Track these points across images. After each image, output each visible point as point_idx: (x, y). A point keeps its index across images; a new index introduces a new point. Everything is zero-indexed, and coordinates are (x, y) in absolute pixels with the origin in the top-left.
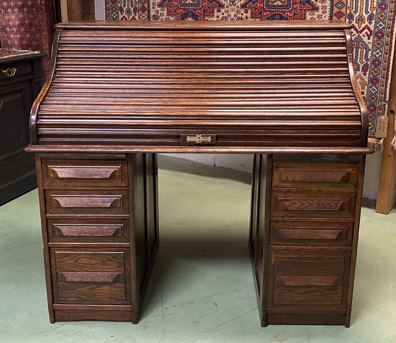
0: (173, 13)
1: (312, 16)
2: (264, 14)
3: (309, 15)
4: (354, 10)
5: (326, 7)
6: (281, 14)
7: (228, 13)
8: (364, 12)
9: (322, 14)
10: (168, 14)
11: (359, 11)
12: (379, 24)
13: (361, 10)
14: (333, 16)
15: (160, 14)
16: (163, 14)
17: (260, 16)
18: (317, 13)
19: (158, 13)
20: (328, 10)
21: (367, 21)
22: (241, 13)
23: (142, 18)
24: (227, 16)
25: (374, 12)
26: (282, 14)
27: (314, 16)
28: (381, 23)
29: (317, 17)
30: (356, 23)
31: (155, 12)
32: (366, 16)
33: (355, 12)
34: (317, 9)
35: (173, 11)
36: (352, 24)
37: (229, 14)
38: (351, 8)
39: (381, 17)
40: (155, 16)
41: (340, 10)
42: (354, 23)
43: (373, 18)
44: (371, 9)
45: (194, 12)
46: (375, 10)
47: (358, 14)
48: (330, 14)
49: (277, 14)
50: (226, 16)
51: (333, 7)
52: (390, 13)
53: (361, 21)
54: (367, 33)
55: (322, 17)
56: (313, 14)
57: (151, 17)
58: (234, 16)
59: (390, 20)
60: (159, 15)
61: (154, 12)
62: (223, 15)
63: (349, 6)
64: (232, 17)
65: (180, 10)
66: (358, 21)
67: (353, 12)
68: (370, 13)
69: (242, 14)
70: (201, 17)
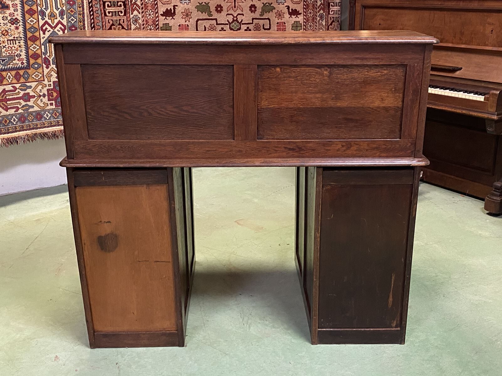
1: (3, 15)
4: (44, 7)
5: (17, 4)
8: (54, 9)
9: (14, 12)
11: (49, 8)
12: (71, 18)
13: (51, 6)
14: (25, 13)
18: (8, 12)
20: (19, 8)
21: (59, 16)
25: (64, 8)
27: (6, 15)
28: (72, 17)
29: (9, 16)
30: (49, 19)
32: (57, 12)
33: (46, 8)
34: (7, 7)
36: (45, 20)
38: (42, 5)
39: (71, 12)
41: (31, 7)
42: (47, 19)
43: (64, 14)
44: (60, 6)
46: (65, 6)
47: (49, 10)
48: (21, 12)
51: (24, 5)
52: (79, 8)
53: (53, 17)
54: (61, 28)
55: (14, 16)
56: (5, 13)
59: (80, 15)
63: (40, 3)
66: (50, 17)
67: (44, 8)
68: (60, 9)
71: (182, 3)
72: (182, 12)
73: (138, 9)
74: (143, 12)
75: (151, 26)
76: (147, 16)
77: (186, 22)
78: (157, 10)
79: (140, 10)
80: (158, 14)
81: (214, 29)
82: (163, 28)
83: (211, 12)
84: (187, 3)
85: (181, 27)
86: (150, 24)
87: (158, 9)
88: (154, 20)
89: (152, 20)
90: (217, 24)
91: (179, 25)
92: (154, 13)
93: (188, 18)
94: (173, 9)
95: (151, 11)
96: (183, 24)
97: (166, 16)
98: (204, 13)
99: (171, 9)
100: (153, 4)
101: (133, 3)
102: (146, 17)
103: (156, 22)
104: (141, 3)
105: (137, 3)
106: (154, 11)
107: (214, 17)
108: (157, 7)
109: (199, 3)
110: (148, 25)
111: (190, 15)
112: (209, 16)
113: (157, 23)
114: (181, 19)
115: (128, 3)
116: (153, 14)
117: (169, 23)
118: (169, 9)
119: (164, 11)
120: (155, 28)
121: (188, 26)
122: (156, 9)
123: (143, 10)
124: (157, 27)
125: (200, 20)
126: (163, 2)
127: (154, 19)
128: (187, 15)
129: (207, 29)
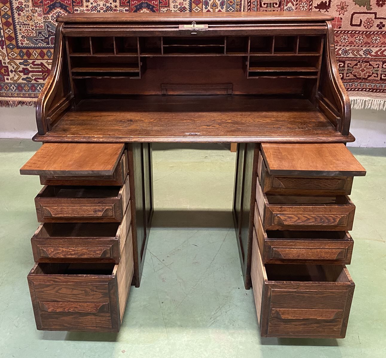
0: (39, 4)
1: (174, 4)
2: (132, 3)
3: (172, 3)
6: (148, 3)
7: (97, 3)
9: (183, 2)
10: (34, 6)
12: (230, 8)
14: (192, 3)
15: (25, 5)
16: (28, 5)
17: (129, 5)
18: (178, 1)
19: (23, 4)
21: (220, 6)
22: (110, 3)
23: (4, 10)
24: (96, 5)
26: (148, 2)
27: (176, 4)
28: (231, 7)
29: (179, 5)
30: (211, 8)
31: (19, 4)
32: (219, 3)
35: (39, 3)
36: (208, 9)
39: (230, 3)
40: (19, 7)
42: (209, 8)
43: (224, 4)
45: (62, 3)
48: (189, 2)
49: (144, 3)
53: (215, 7)
55: (183, 5)
56: (176, 2)
57: (14, 9)
58: (103, 5)
59: (238, 5)
60: (23, 6)
61: (18, 3)
62: (92, 5)
64: (102, 6)
65: (47, 1)
66: (212, 7)
69: (111, 4)
70: (70, 7)
72: (337, 5)
73: (293, 1)
74: (297, 4)
76: (301, 8)
77: (340, 15)
78: (311, 3)
79: (294, 3)
80: (312, 6)
81: (370, 23)
83: (371, 5)
87: (312, 2)
90: (376, 18)
92: (308, 5)
93: (343, 11)
94: (329, 2)
95: (305, 3)
96: (336, 16)
97: (320, 9)
98: (362, 6)
99: (326, 2)
102: (299, 9)
106: (308, 3)
107: (374, 11)
108: (312, 0)
111: (346, 8)
112: (368, 10)
114: (335, 12)
116: (306, 7)
118: (324, 2)
119: (319, 4)
121: (341, 19)
122: (311, 2)
123: (298, 2)
125: (357, 14)
128: (342, 8)
129: (363, 23)
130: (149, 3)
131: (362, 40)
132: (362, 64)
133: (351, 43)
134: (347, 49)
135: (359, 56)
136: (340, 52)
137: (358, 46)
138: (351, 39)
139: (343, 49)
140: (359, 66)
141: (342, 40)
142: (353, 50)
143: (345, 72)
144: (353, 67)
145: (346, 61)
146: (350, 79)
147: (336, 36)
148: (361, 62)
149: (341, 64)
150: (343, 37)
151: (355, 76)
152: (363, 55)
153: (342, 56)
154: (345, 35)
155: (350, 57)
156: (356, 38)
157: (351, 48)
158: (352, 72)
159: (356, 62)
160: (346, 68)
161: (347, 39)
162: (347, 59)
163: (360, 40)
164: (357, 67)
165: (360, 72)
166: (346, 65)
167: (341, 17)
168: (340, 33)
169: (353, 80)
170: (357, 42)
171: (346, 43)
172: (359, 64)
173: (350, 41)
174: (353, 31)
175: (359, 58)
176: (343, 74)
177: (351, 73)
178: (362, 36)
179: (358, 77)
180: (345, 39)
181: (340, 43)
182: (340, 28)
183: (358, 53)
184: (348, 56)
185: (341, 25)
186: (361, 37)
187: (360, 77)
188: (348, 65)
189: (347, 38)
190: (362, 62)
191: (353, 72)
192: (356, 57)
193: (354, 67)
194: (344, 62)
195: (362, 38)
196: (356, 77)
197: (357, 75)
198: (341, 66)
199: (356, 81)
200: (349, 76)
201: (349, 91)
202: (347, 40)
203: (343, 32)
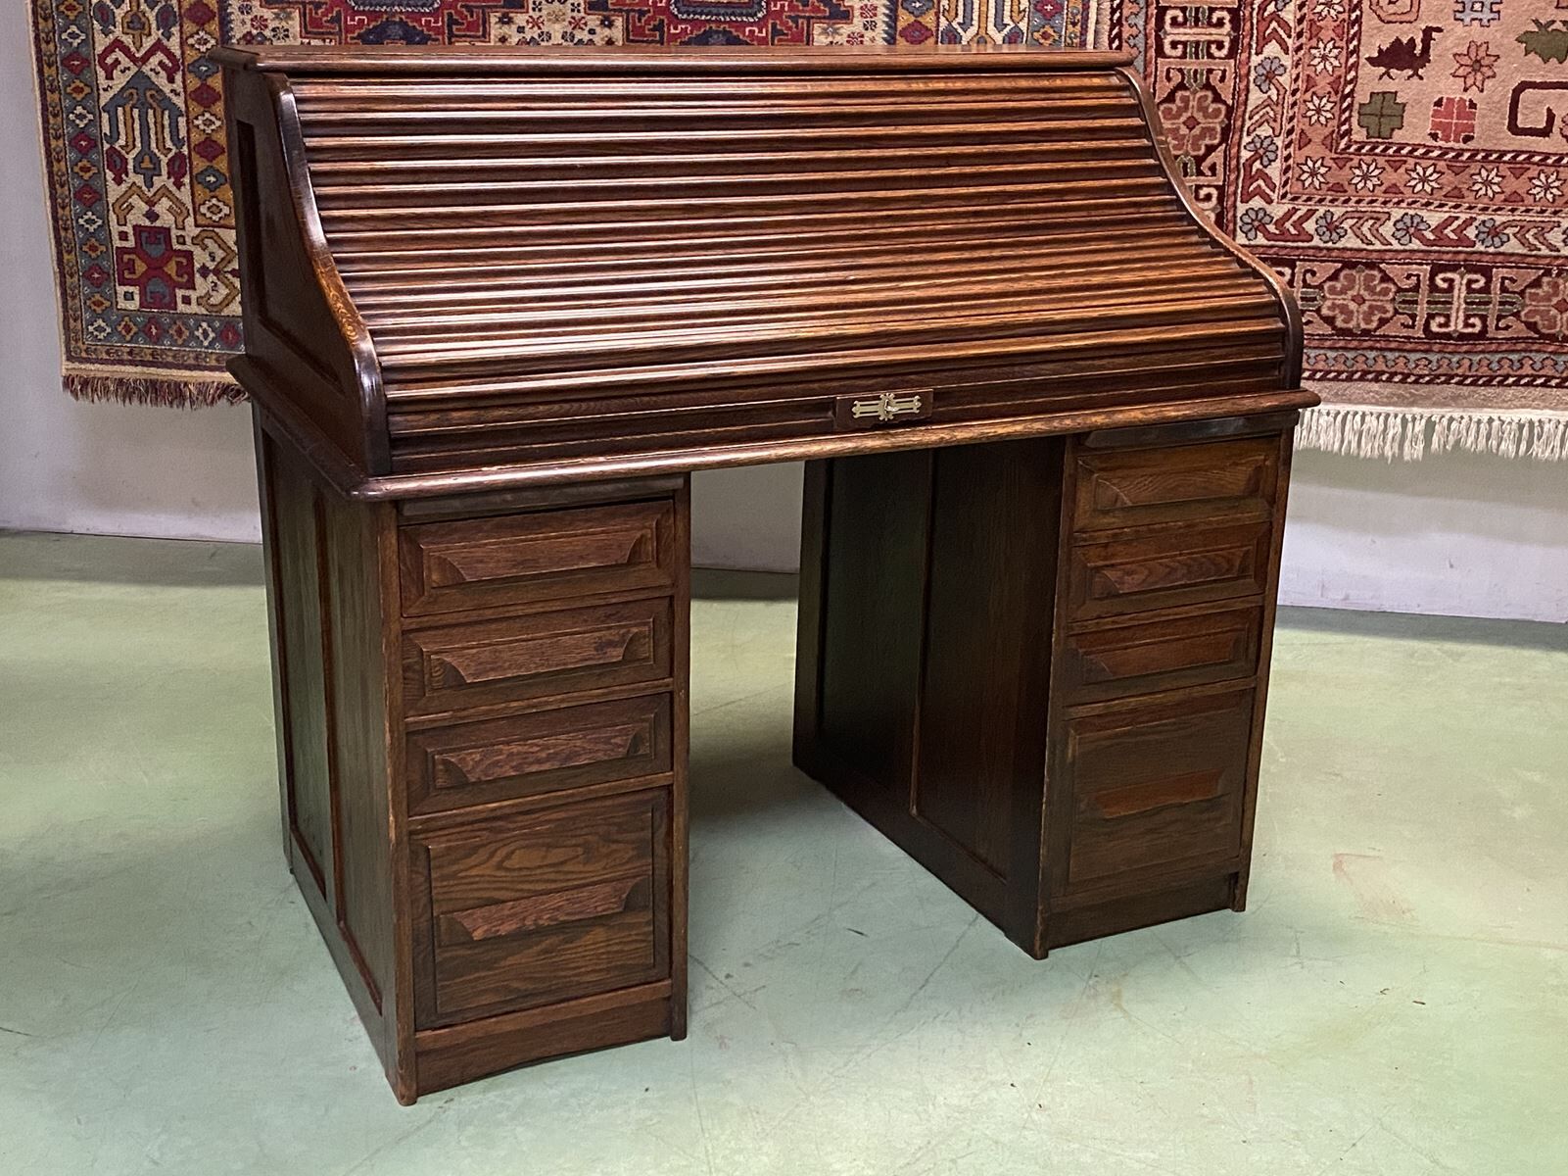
0: (327, 28)
1: (830, 39)
2: (673, 31)
3: (820, 34)
4: (960, 19)
5: (876, 8)
6: (731, 32)
7: (539, 28)
8: (991, 26)
9: (863, 31)
10: (307, 32)
11: (975, 23)
13: (983, 17)
14: (898, 35)
15: (274, 30)
16: (287, 30)
17: (658, 38)
18: (846, 29)
19: (266, 27)
20: (881, 19)
22: (587, 29)
23: (197, 46)
24: (536, 37)
25: (1023, 26)
26: (733, 30)
27: (838, 38)
29: (848, 41)
31: (253, 25)
32: (999, 37)
33: (965, 25)
34: (846, 16)
35: (327, 21)
37: (545, 29)
38: (953, 13)
39: (1043, 38)
40: (253, 37)
41: (919, 19)
44: (1011, 17)
45: (410, 24)
46: (1026, 19)
47: (973, 30)
48: (886, 32)
49: (717, 32)
50: (532, 38)
51: (897, 10)
52: (1070, 26)
55: (862, 41)
56: (836, 32)
57: (234, 41)
58: (563, 38)
60: (268, 33)
61: (249, 23)
62: (522, 35)
63: (947, 7)
64: (557, 39)
65: (357, 18)
67: (959, 24)
68: (1008, 28)
69: (592, 32)
70: (437, 40)
71: (1462, 20)
72: (1455, 55)
73: (1284, 36)
74: (1300, 48)
75: (1321, 99)
76: (1315, 62)
77: (1466, 90)
78: (1355, 43)
79: (1290, 42)
80: (1358, 57)
82: (1368, 110)
84: (1485, 22)
85: (1442, 109)
86: (1320, 93)
87: (1359, 41)
88: (1340, 77)
89: (1332, 79)
91: (1436, 99)
92: (1344, 52)
93: (1479, 77)
94: (1422, 41)
95: (1330, 45)
96: (1452, 96)
97: (1389, 67)
98: (1554, 61)
99: (1412, 40)
100: (1344, 20)
101: (1266, 14)
102: (1309, 65)
103: (1345, 85)
104: (1298, 17)
105: (1282, 14)
106: (1343, 44)
108: (1359, 34)
109: (1536, 22)
110: (1314, 93)
111: (1490, 67)
113: (1347, 90)
114: (1447, 79)
115: (1251, 14)
116: (1336, 57)
117: (1396, 93)
118: (1405, 41)
119: (1384, 48)
120: (1337, 108)
121: (1473, 105)
122: (1353, 39)
123: (1303, 40)
124: (1345, 105)
125: (1534, 88)
126: (1383, 15)
127: (1337, 73)
128: (1477, 65)
129: (1558, 122)
130: (735, 34)
131: (1557, 188)
132: (1561, 281)
133: (1513, 199)
134: (1497, 223)
135: (1545, 251)
136: (1471, 232)
137: (1543, 211)
138: (1513, 184)
139: (1484, 222)
140: (1546, 288)
141: (1476, 187)
142: (1522, 227)
143: (1493, 310)
144: (1522, 293)
145: (1494, 270)
146: (1512, 338)
147: (1455, 169)
148: (1555, 272)
149: (1477, 281)
150: (1480, 174)
151: (1532, 326)
152: (1560, 245)
153: (1479, 247)
154: (1490, 167)
155: (1512, 255)
156: (1531, 179)
157: (1511, 218)
158: (1519, 312)
159: (1533, 275)
160: (1496, 294)
161: (1498, 184)
162: (1500, 258)
163: (1547, 188)
164: (1540, 291)
165: (1554, 312)
166: (1496, 285)
167: (1471, 101)
168: (1469, 158)
169: (1523, 345)
170: (1538, 197)
171: (1492, 200)
172: (1545, 279)
173: (1508, 191)
174: (1519, 153)
175: (1546, 257)
176: (1484, 319)
177: (1517, 315)
178: (1558, 172)
179: (1545, 331)
180: (1487, 183)
181: (1470, 197)
182: (1468, 139)
183: (1541, 239)
184: (1502, 249)
185: (1473, 131)
186: (1554, 177)
187: (1553, 331)
188: (1502, 283)
189: (1497, 180)
190: (1558, 275)
191: (1523, 313)
192: (1534, 253)
193: (1528, 291)
194: (1486, 273)
195: (1557, 179)
196: (1537, 331)
197: (1540, 322)
198: (1474, 286)
199: (1535, 347)
200: (1507, 328)
201: (1509, 386)
202: (1496, 188)
203: (1479, 157)
